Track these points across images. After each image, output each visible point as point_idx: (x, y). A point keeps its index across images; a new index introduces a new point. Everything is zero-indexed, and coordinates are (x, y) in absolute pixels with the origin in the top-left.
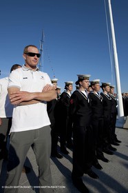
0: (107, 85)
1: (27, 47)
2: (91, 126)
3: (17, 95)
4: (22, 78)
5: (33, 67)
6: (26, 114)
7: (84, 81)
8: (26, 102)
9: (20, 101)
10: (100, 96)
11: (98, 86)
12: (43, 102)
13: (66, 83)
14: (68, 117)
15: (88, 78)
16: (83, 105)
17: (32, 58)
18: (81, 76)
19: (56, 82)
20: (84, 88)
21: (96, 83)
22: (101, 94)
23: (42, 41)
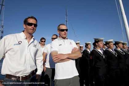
0: (120, 43)
1: (59, 26)
2: (108, 75)
3: (57, 56)
4: (58, 45)
5: (64, 38)
6: (63, 68)
7: (99, 43)
8: (62, 60)
9: (59, 60)
10: (114, 52)
11: (112, 45)
12: (73, 59)
13: (86, 44)
14: (89, 67)
15: (102, 41)
16: (100, 60)
17: (63, 33)
18: (97, 39)
19: (79, 43)
20: (100, 47)
21: (110, 42)
22: (115, 50)
23: (66, 15)
